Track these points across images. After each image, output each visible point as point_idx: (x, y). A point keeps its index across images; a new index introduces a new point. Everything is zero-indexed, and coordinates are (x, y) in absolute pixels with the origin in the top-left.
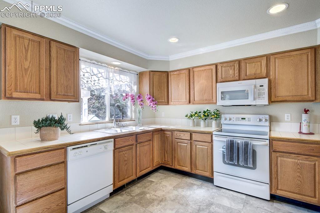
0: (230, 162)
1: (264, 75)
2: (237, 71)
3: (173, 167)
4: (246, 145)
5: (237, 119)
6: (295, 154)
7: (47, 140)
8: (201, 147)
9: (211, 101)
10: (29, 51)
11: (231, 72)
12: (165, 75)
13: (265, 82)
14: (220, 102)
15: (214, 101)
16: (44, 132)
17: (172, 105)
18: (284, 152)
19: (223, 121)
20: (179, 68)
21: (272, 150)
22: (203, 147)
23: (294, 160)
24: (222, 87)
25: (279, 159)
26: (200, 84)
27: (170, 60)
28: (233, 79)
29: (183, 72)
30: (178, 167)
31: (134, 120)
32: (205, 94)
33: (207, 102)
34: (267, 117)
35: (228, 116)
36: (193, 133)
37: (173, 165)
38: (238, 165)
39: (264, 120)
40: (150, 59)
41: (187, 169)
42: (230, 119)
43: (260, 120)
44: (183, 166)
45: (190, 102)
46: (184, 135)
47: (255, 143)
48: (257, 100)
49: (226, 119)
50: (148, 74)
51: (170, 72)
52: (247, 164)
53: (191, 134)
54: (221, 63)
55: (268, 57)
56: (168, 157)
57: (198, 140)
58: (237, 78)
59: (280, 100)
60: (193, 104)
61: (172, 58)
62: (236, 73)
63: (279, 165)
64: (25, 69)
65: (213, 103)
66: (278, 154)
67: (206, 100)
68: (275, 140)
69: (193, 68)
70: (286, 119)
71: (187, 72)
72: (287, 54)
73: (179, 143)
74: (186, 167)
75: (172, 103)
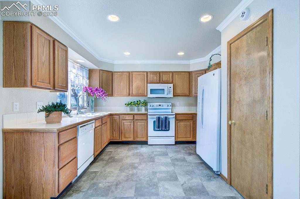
0: (158, 129)
1: (171, 82)
2: (158, 78)
3: (120, 140)
4: (166, 118)
5: (157, 106)
6: (184, 120)
7: (56, 122)
8: (141, 123)
9: (144, 95)
10: (45, 48)
11: (155, 78)
12: (110, 74)
13: (171, 85)
14: (150, 95)
15: (146, 95)
16: (54, 116)
17: (115, 96)
18: (180, 120)
19: (149, 107)
20: (121, 70)
21: (176, 120)
22: (142, 123)
23: (183, 123)
24: (151, 86)
25: (179, 123)
26: (136, 83)
27: (114, 63)
28: (156, 82)
29: (125, 73)
30: (124, 139)
31: (86, 108)
32: (139, 90)
33: (141, 95)
34: (171, 104)
35: (152, 104)
36: (135, 115)
37: (120, 138)
38: (162, 130)
39: (169, 106)
40: (102, 61)
41: (131, 139)
42: (153, 106)
43: (168, 106)
44: (128, 138)
45: (129, 95)
46: (129, 117)
47: (169, 117)
48: (169, 95)
49: (150, 106)
50: (98, 71)
51: (115, 72)
52: (166, 128)
53: (133, 116)
54: (150, 72)
55: (173, 73)
56: (116, 134)
57: (138, 119)
58: (158, 82)
59: (177, 95)
60: (132, 96)
61: (116, 62)
62: (158, 79)
63: (178, 126)
64: (43, 63)
65: (145, 96)
66: (178, 121)
67: (140, 94)
68: (177, 115)
69: (132, 72)
70: (178, 105)
71: (128, 74)
72: (180, 73)
73: (125, 123)
74: (130, 138)
75: (116, 95)
